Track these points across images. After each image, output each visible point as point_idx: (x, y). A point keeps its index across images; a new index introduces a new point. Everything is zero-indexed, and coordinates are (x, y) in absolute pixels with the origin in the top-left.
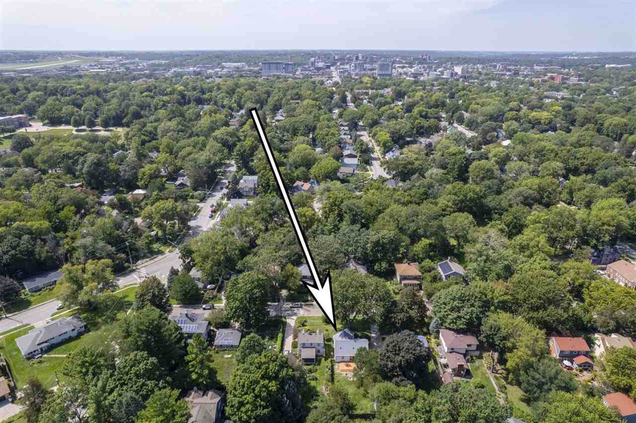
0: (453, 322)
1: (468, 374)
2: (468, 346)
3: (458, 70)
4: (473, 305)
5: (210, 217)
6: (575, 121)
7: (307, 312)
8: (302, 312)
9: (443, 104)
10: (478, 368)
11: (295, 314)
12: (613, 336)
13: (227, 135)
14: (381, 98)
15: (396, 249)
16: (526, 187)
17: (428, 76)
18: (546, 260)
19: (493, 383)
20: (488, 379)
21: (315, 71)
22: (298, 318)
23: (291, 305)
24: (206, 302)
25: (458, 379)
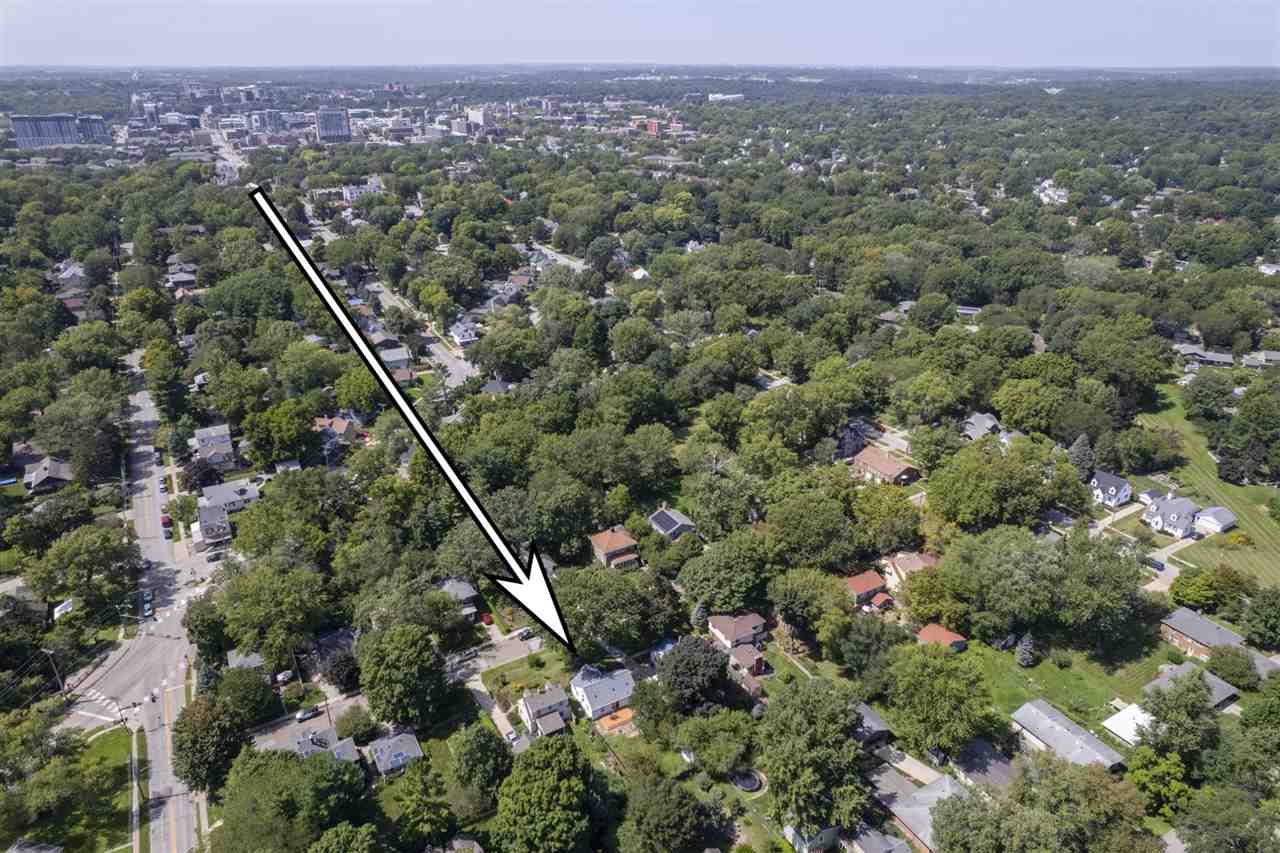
0: (725, 603)
1: (768, 669)
2: (755, 628)
3: (476, 116)
4: (743, 571)
5: (167, 538)
6: (718, 217)
7: (491, 660)
8: (483, 664)
9: (503, 208)
10: (774, 655)
11: (475, 671)
12: (900, 555)
13: (97, 341)
14: (383, 208)
15: (588, 513)
16: (711, 357)
17: (424, 134)
18: (797, 474)
19: (801, 667)
20: (791, 665)
21: (164, 134)
22: (483, 675)
23: (457, 659)
24: (295, 708)
25: (760, 678)
